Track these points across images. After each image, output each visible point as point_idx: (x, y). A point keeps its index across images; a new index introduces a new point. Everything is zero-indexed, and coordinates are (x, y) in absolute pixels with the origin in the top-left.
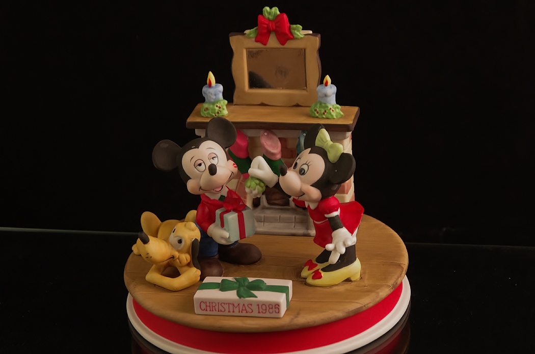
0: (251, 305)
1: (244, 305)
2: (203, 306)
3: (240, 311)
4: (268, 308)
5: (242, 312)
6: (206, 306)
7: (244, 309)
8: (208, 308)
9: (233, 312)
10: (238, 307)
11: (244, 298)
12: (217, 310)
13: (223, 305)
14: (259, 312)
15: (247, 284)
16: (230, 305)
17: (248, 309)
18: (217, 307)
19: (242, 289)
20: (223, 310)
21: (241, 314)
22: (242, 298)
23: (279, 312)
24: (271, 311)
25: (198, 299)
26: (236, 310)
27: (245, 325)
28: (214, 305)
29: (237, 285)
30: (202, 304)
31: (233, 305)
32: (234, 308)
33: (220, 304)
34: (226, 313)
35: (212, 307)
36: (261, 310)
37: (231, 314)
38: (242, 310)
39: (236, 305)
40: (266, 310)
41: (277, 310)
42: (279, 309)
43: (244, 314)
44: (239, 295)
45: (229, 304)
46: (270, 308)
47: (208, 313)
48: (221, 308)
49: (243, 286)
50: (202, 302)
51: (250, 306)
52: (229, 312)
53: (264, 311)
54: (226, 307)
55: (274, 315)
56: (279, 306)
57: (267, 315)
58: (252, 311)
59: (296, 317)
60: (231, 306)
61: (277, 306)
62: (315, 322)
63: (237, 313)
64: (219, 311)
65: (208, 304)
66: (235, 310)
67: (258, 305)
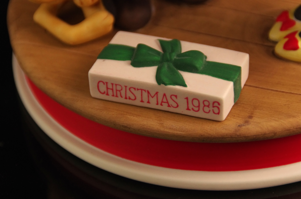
0: (176, 96)
1: (165, 95)
2: (103, 88)
3: (160, 102)
4: (202, 105)
5: (161, 105)
6: (107, 88)
7: (165, 100)
8: (110, 92)
9: (148, 102)
10: (155, 97)
11: (166, 84)
12: (123, 95)
13: (132, 90)
14: (188, 109)
15: (174, 57)
16: (143, 92)
17: (171, 102)
18: (123, 92)
19: (166, 65)
20: (133, 97)
21: (159, 107)
22: (162, 85)
23: (218, 113)
24: (207, 109)
25: (95, 77)
26: (153, 101)
27: (162, 129)
28: (119, 88)
29: (157, 58)
30: (101, 84)
31: (148, 92)
32: (150, 97)
33: (128, 89)
34: (137, 102)
35: (117, 90)
36: (191, 106)
37: (145, 104)
38: (162, 102)
39: (153, 94)
40: (199, 106)
41: (216, 110)
42: (219, 108)
43: (165, 107)
44: (159, 79)
45: (142, 90)
46: (205, 106)
47: (110, 98)
48: (129, 94)
49: (168, 61)
50: (102, 81)
51: (174, 98)
52: (142, 101)
53: (196, 109)
54: (138, 94)
55: (211, 116)
56: (219, 104)
57: (201, 114)
58: (178, 106)
59: (247, 122)
60: (145, 95)
61: (216, 104)
62: (275, 134)
63: (153, 105)
64: (126, 98)
65: (110, 86)
66: (151, 99)
67: (187, 98)
